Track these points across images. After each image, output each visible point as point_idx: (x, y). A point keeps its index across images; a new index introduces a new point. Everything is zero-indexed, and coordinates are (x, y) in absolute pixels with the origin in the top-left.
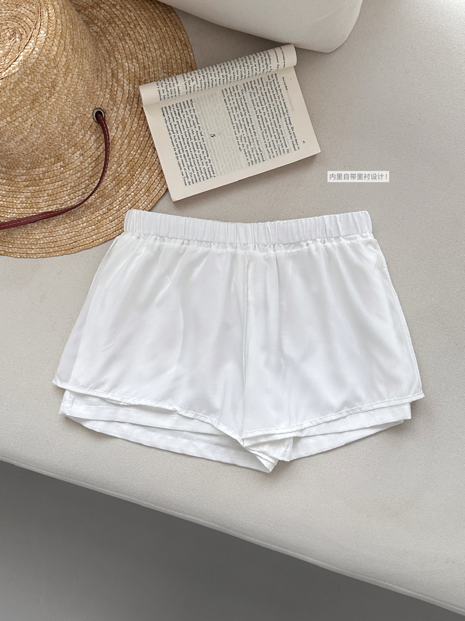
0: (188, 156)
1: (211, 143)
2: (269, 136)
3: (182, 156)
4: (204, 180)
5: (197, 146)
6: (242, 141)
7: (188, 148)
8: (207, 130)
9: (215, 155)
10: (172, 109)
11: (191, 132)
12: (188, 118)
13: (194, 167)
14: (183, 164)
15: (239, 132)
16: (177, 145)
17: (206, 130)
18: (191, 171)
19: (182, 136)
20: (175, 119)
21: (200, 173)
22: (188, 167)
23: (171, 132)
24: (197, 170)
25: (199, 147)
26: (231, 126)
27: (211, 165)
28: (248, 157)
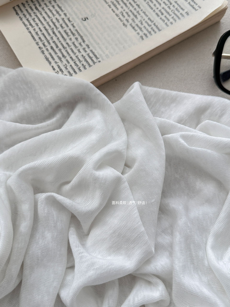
0: (57, 47)
1: (85, 27)
2: (158, 5)
3: (49, 48)
4: (85, 68)
5: (67, 34)
6: (124, 17)
7: (55, 39)
8: (76, 14)
9: (93, 38)
10: (26, 5)
11: (54, 20)
12: (49, 9)
13: (68, 58)
14: (52, 57)
15: (117, 9)
16: (40, 38)
17: (74, 16)
18: (65, 62)
19: (45, 27)
20: (33, 14)
21: (78, 63)
22: (60, 59)
23: (29, 26)
24: (73, 60)
25: (70, 33)
26: (106, 6)
27: (91, 51)
28: (139, 31)
